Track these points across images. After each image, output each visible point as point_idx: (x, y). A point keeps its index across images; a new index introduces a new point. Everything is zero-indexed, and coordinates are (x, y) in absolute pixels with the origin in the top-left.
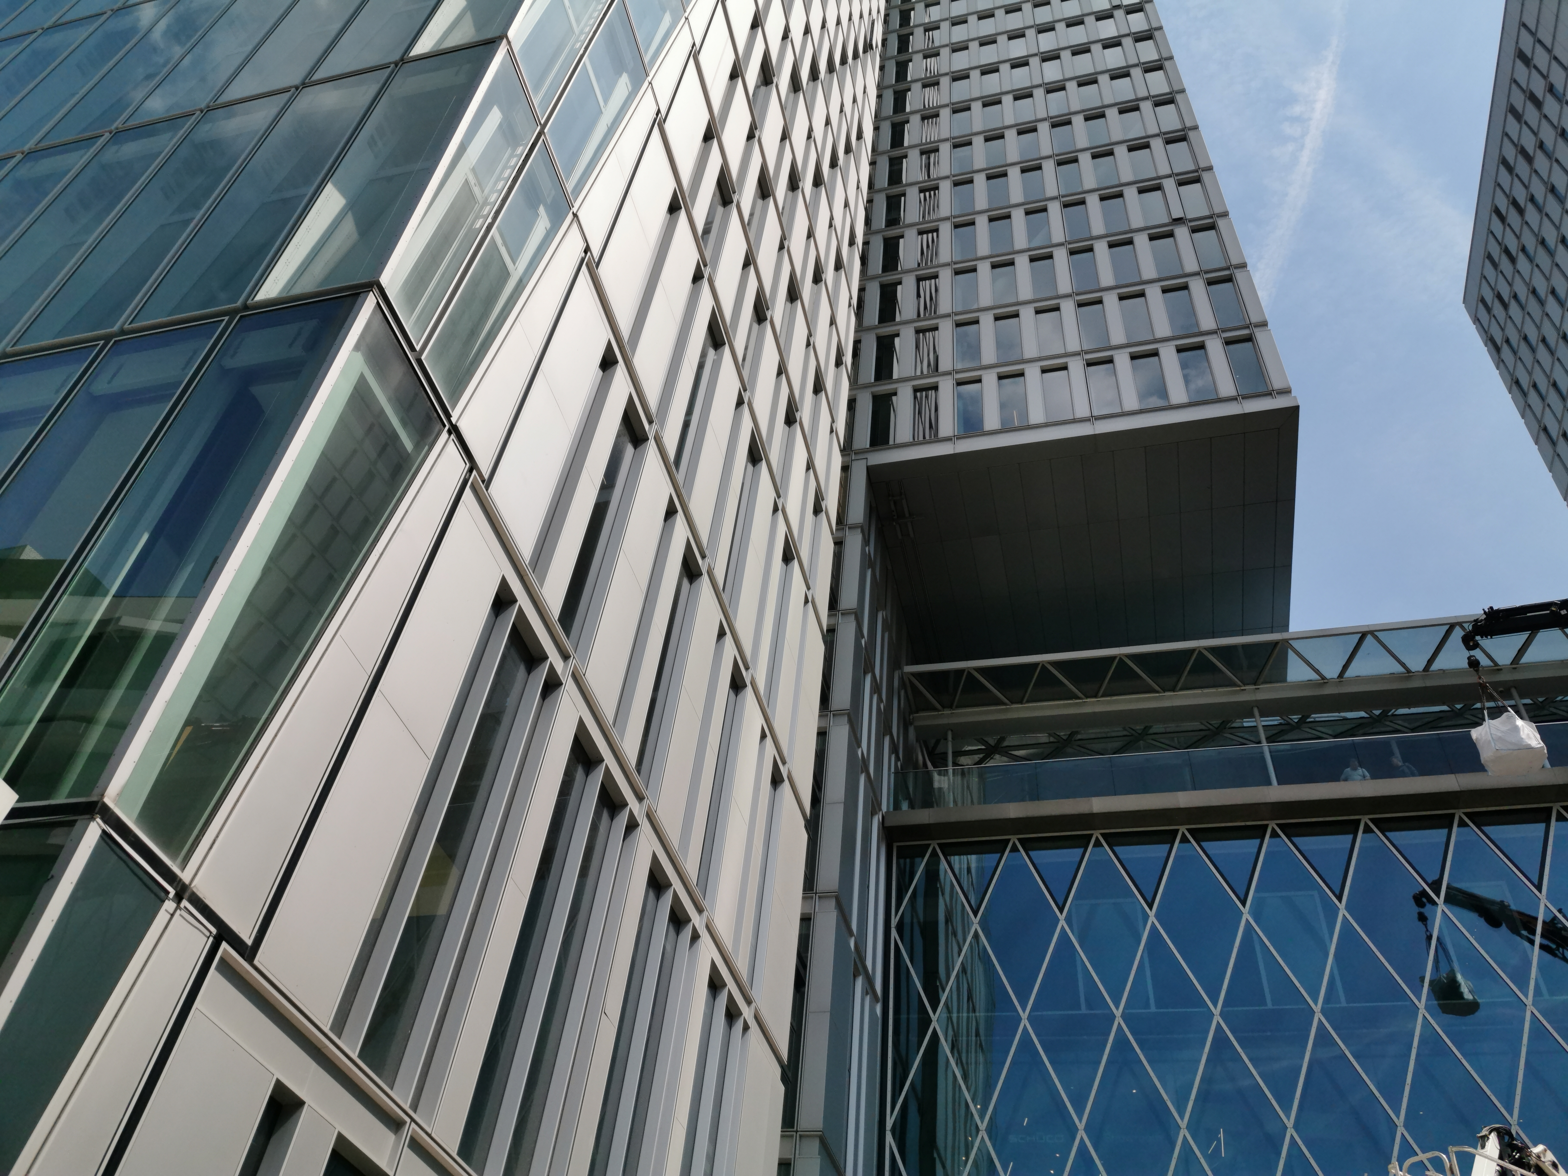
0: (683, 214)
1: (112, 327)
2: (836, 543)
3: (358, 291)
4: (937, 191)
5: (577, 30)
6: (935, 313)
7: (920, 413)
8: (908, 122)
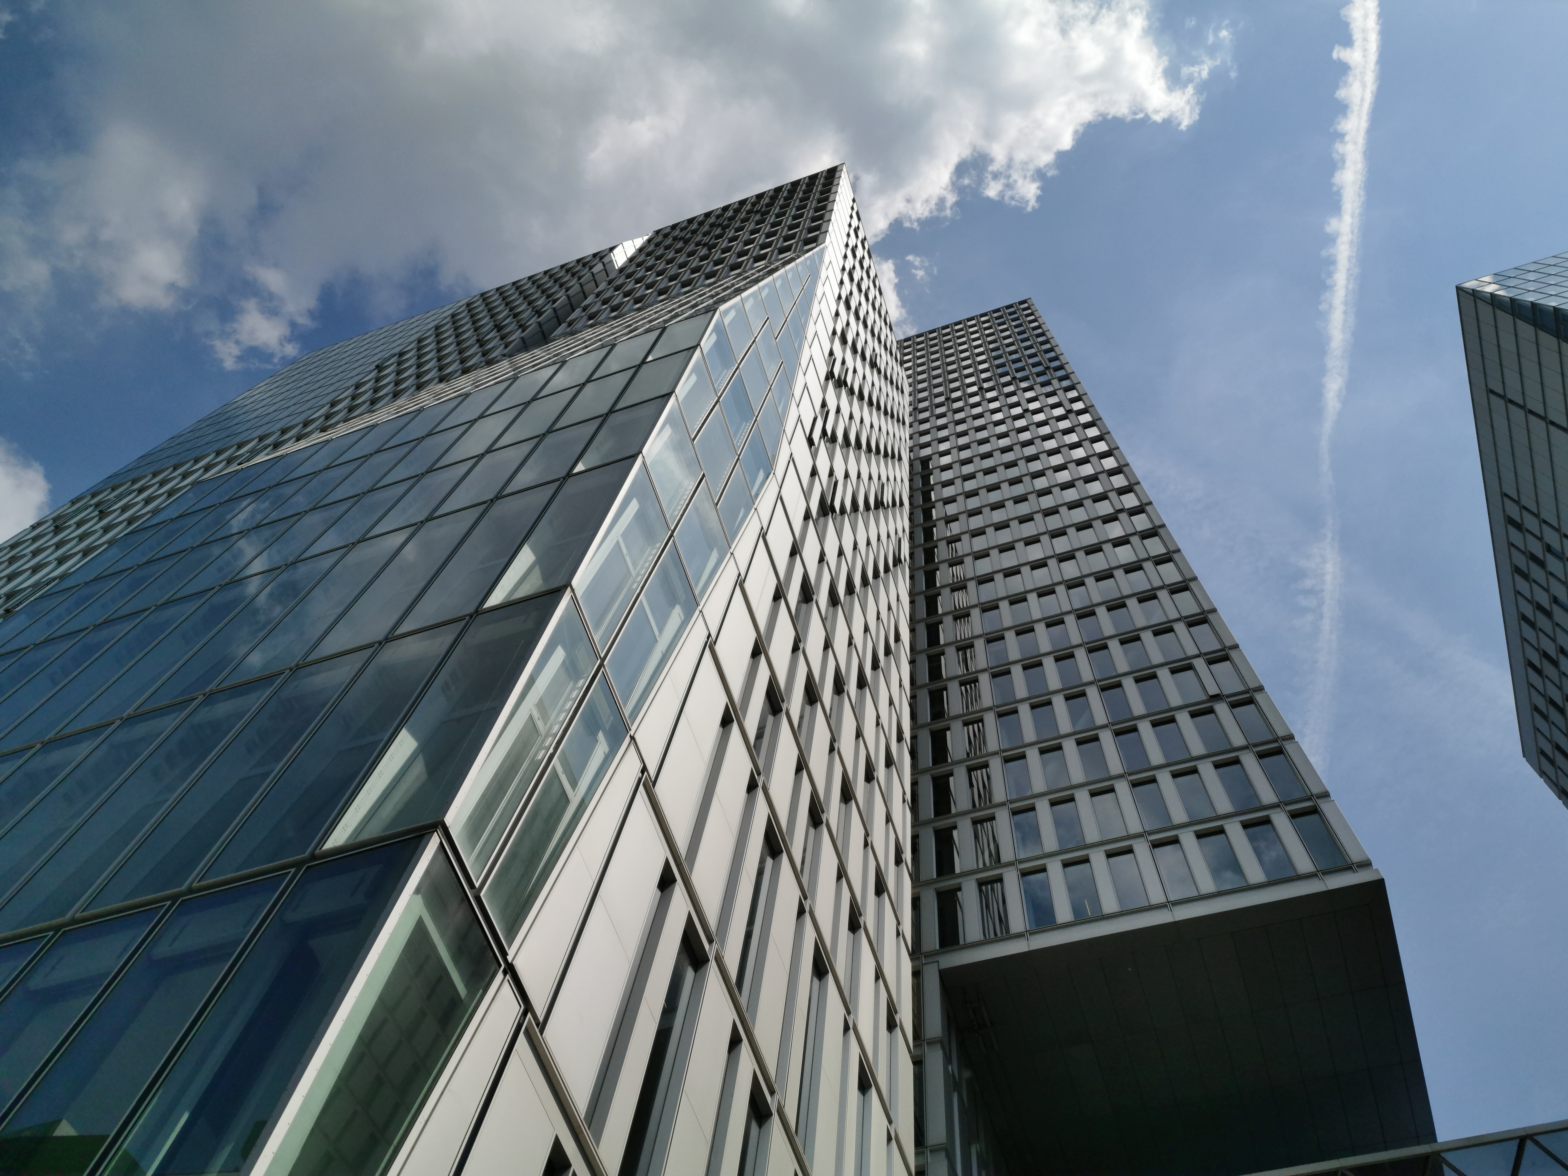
0: (735, 727)
1: (181, 886)
2: (914, 1063)
3: (423, 833)
4: (977, 684)
5: (634, 573)
6: (990, 801)
7: (987, 907)
8: (941, 622)
